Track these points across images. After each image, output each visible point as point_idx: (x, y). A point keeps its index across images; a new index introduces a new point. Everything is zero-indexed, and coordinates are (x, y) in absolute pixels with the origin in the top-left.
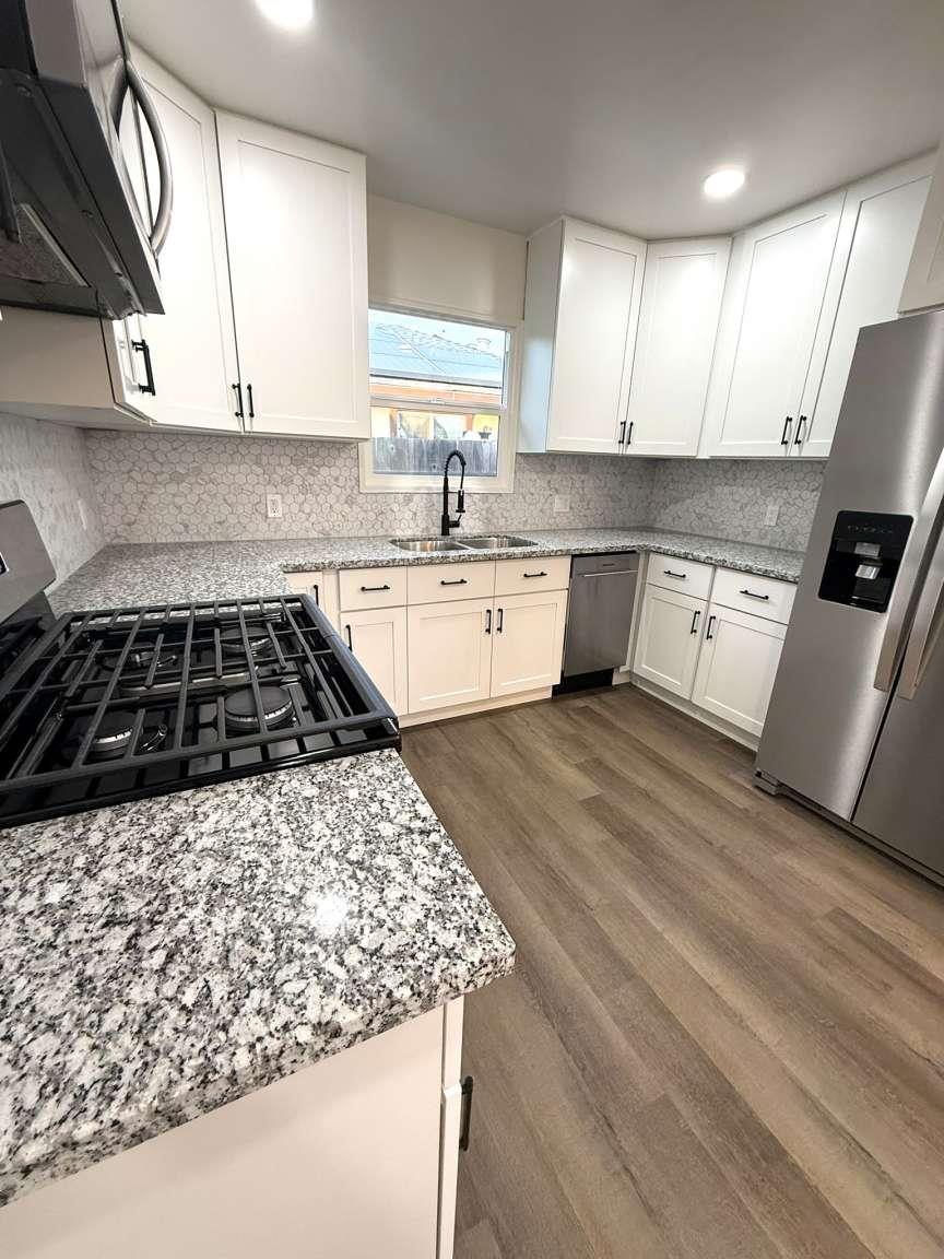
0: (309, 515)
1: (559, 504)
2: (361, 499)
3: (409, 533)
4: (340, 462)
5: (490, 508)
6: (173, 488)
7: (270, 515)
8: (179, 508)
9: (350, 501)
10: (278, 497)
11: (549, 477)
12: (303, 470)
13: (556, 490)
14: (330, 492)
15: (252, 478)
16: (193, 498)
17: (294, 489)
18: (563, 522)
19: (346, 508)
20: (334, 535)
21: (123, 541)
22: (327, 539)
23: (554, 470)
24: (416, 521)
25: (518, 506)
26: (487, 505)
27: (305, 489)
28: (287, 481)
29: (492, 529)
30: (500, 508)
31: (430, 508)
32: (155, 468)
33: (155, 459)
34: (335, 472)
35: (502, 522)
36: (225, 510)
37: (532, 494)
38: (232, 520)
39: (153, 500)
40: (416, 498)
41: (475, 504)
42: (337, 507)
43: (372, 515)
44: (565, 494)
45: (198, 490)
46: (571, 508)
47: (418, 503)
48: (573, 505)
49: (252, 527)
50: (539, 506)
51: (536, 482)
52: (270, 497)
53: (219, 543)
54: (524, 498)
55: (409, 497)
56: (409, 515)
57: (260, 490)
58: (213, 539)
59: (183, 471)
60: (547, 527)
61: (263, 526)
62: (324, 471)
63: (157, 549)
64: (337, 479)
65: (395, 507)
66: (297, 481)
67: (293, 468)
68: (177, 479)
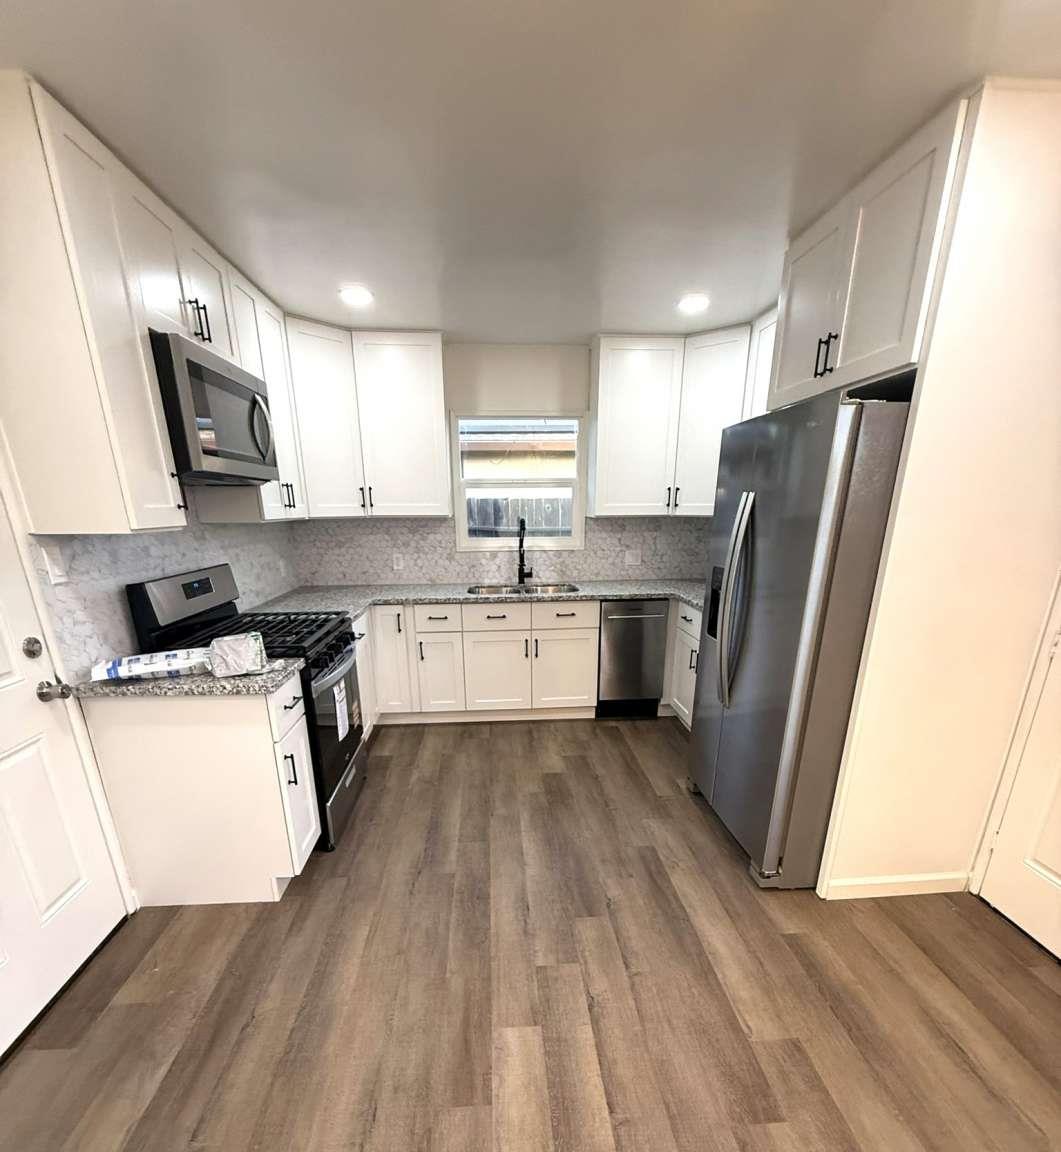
0: (421, 567)
1: (630, 559)
2: (457, 557)
3: (494, 582)
4: (442, 530)
5: (563, 562)
6: (337, 551)
7: (395, 568)
8: (340, 563)
9: (450, 558)
10: (400, 555)
11: (619, 536)
12: (417, 537)
13: (627, 546)
14: (436, 551)
15: (384, 544)
16: (348, 557)
17: (411, 549)
18: (635, 574)
19: (447, 563)
20: (438, 581)
21: (309, 584)
22: (433, 585)
23: (624, 529)
24: (499, 573)
25: (589, 560)
26: (561, 560)
27: (418, 550)
28: (406, 544)
29: (566, 579)
30: (572, 562)
31: (511, 562)
32: (327, 538)
33: (328, 533)
34: (439, 537)
35: (575, 573)
36: (368, 563)
37: (603, 550)
38: (372, 571)
39: (326, 558)
40: (499, 555)
41: (550, 559)
42: (441, 562)
43: (466, 568)
44: (636, 549)
45: (351, 551)
46: (642, 561)
47: (502, 559)
48: (646, 559)
49: (383, 576)
50: (611, 560)
51: (607, 540)
52: (395, 556)
53: (362, 586)
54: (595, 553)
55: (494, 555)
56: (494, 568)
57: (388, 550)
58: (360, 583)
59: (343, 540)
60: (620, 578)
61: (391, 575)
62: (431, 537)
63: (328, 589)
64: (440, 542)
65: (484, 561)
66: (413, 544)
67: (411, 536)
68: (340, 545)
